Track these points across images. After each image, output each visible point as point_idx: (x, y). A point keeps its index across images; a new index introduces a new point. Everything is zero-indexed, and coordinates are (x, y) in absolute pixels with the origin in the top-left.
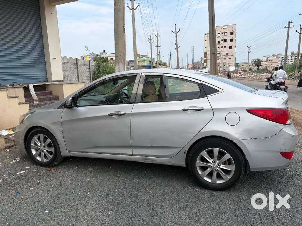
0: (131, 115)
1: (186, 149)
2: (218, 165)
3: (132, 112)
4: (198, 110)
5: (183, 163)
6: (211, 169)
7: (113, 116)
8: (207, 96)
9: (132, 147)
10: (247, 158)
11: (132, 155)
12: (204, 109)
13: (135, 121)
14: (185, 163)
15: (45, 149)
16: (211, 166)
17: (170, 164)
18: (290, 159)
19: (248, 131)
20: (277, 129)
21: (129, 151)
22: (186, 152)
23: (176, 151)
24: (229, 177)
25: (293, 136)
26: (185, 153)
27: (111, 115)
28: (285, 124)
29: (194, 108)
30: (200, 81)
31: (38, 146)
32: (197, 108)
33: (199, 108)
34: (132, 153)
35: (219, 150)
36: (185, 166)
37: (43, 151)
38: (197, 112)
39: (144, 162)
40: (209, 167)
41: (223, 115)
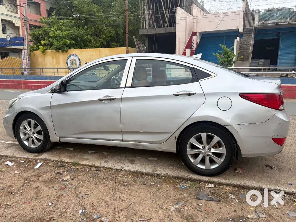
0: (121, 99)
1: (177, 134)
2: (209, 149)
3: (122, 97)
4: (190, 95)
5: (173, 149)
6: (203, 155)
7: (103, 101)
8: (199, 80)
9: (122, 133)
10: (238, 143)
11: (122, 141)
12: (195, 94)
13: (125, 105)
14: (175, 149)
15: (34, 135)
16: (201, 152)
17: (160, 150)
18: (282, 145)
19: (240, 116)
20: (270, 115)
21: (119, 137)
22: (177, 138)
23: (166, 136)
24: (222, 160)
25: (286, 122)
26: (175, 139)
27: (101, 100)
28: (278, 110)
29: (185, 93)
30: (192, 65)
31: (27, 130)
32: (189, 93)
33: (190, 93)
34: (122, 139)
35: (207, 134)
36: (175, 152)
37: (31, 136)
38: (188, 96)
39: (134, 148)
40: (200, 154)
41: (214, 99)
